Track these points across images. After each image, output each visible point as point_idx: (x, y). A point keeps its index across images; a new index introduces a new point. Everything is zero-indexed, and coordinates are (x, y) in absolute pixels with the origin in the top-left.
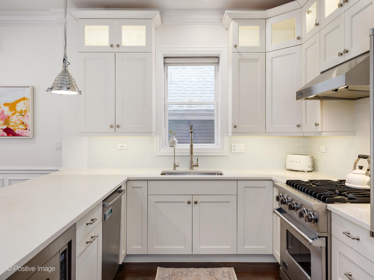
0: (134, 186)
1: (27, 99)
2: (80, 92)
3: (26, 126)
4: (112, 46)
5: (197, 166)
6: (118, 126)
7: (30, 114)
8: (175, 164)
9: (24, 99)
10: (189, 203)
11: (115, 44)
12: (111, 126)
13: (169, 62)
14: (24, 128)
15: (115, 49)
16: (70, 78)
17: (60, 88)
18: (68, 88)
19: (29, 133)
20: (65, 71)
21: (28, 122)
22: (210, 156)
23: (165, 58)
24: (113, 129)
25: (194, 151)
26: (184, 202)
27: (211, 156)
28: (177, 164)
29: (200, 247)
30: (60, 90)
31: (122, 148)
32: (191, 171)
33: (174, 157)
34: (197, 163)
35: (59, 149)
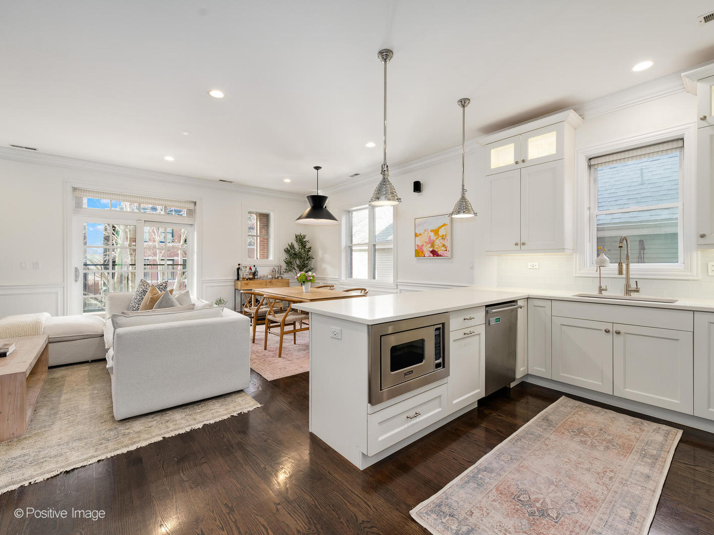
0: (536, 305)
1: (446, 225)
2: (475, 214)
3: (446, 247)
4: (517, 163)
5: (637, 291)
6: (523, 244)
7: (448, 237)
8: (600, 287)
9: (444, 225)
10: (607, 331)
11: (520, 160)
12: (516, 244)
13: (597, 163)
14: (445, 249)
15: (521, 165)
16: (466, 202)
17: (459, 213)
18: (464, 212)
19: (448, 254)
20: (463, 198)
21: (448, 244)
22: (664, 279)
23: (590, 159)
24: (518, 247)
25: (631, 272)
26: (601, 330)
27: (666, 279)
28: (604, 287)
29: (625, 390)
30: (458, 214)
31: (534, 268)
32: (628, 297)
33: (599, 279)
34: (637, 288)
35: (472, 268)
